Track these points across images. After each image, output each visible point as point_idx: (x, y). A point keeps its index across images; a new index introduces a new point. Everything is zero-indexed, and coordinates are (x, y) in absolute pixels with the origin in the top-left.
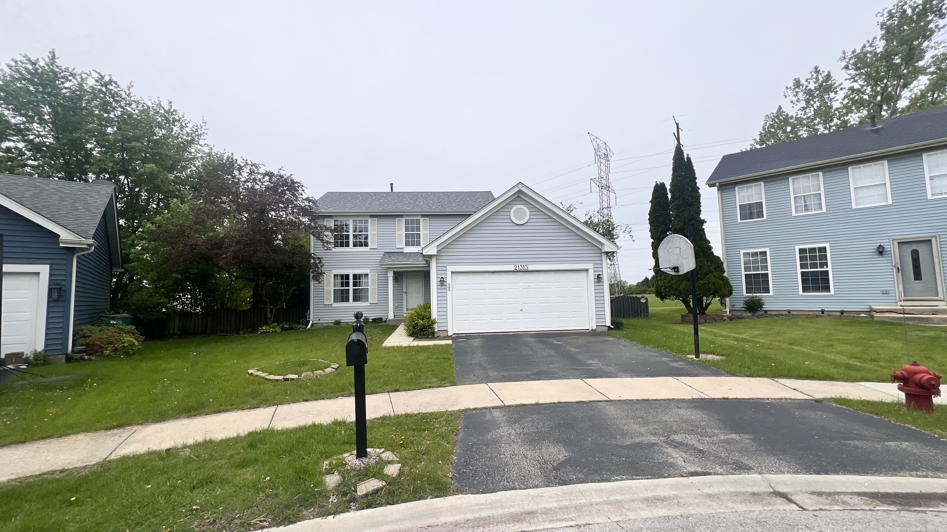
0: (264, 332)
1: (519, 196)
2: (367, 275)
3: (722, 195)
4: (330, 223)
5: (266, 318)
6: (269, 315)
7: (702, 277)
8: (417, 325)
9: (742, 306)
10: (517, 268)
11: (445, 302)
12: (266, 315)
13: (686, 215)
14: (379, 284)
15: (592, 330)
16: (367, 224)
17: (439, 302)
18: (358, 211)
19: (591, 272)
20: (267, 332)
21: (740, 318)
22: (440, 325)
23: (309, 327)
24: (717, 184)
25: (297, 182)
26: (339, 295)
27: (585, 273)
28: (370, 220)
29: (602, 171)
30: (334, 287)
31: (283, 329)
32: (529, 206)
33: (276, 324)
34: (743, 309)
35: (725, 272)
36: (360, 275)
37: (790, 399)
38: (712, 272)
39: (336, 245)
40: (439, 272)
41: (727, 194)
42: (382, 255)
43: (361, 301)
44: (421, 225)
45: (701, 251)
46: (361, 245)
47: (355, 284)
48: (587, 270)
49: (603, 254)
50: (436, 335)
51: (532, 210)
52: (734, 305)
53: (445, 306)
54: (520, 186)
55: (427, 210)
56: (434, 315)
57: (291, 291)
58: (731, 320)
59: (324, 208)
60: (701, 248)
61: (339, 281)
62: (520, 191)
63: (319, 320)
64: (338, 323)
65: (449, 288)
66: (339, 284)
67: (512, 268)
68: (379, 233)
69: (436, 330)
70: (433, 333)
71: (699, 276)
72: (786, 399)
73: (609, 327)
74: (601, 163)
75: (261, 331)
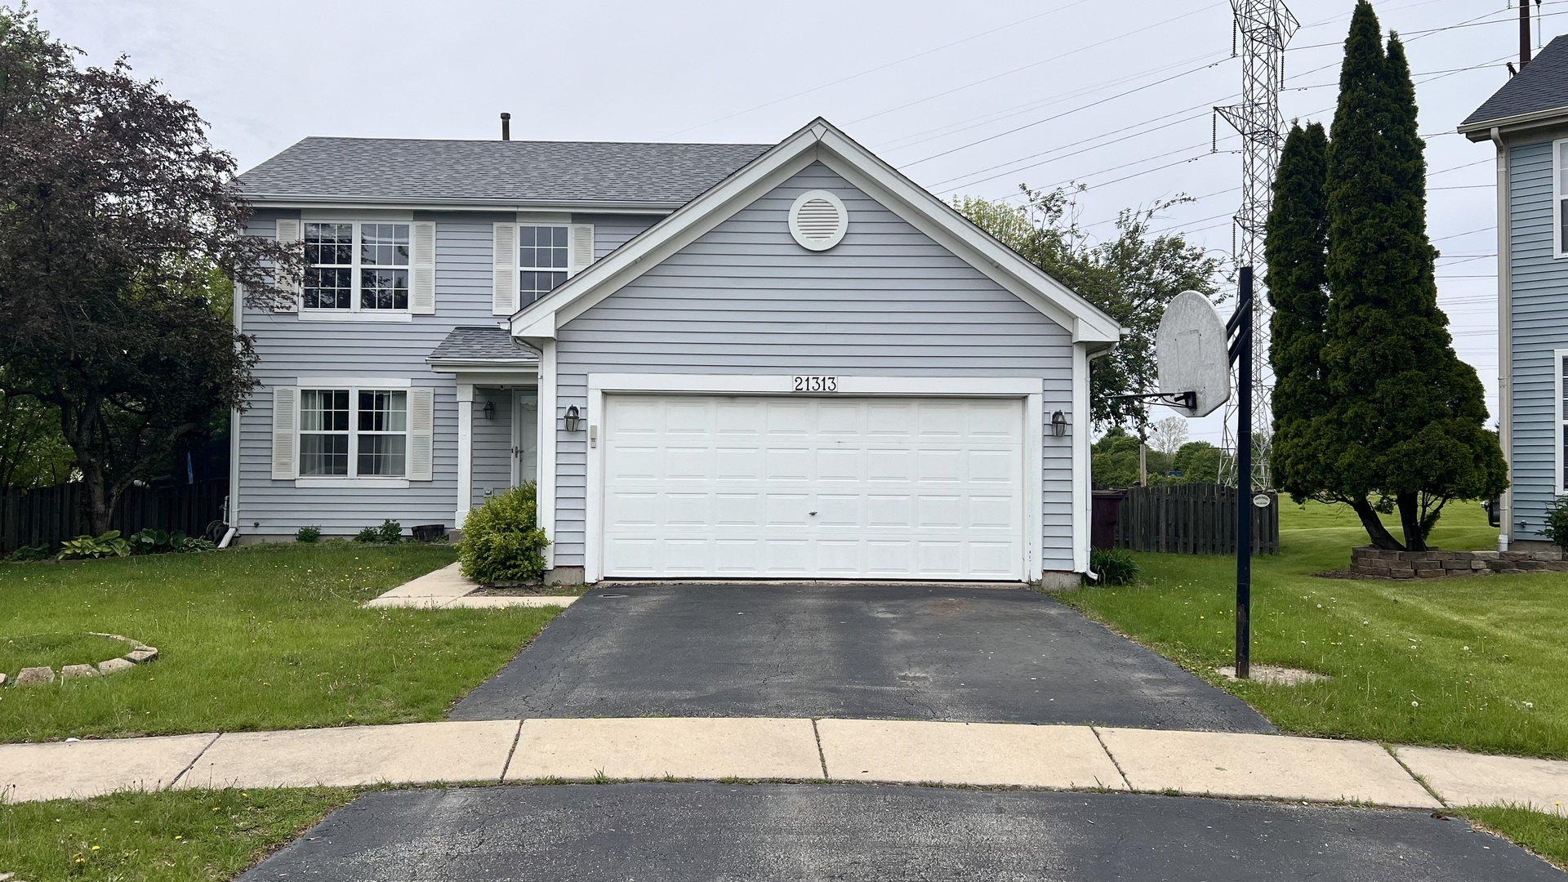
0: (75, 556)
1: (817, 163)
2: (401, 395)
3: (1509, 168)
4: (290, 234)
5: (89, 515)
6: (100, 507)
7: (1409, 432)
8: (487, 547)
9: (1543, 529)
10: (804, 386)
11: (578, 482)
12: (90, 504)
13: (1368, 231)
14: (438, 422)
15: (1030, 583)
16: (404, 240)
17: (562, 482)
18: (376, 197)
19: (1035, 404)
20: (85, 556)
21: (1529, 565)
22: (562, 550)
23: (223, 544)
24: (1494, 132)
25: (182, 107)
26: (320, 454)
27: (1016, 408)
28: (413, 226)
29: (1256, 85)
30: (304, 427)
31: (138, 549)
32: (848, 194)
33: (117, 532)
34: (1544, 538)
35: (1487, 416)
36: (381, 397)
37: (1369, 805)
38: (1443, 415)
39: (311, 301)
40: (564, 391)
41: (1527, 165)
42: (444, 337)
43: (384, 473)
44: (569, 248)
45: (1413, 348)
46: (386, 305)
47: (365, 422)
48: (1023, 398)
49: (1075, 349)
50: (549, 580)
51: (854, 206)
52: (1523, 525)
53: (578, 493)
54: (819, 130)
55: (589, 201)
56: (546, 519)
57: (172, 437)
58: (1497, 571)
59: (275, 186)
60: (1411, 338)
61: (319, 410)
62: (818, 146)
63: (257, 525)
64: (309, 536)
65: (593, 439)
66: (319, 419)
67: (786, 384)
68: (440, 267)
69: (550, 566)
70: (541, 574)
71: (1400, 427)
72: (1356, 804)
73: (1084, 575)
74: (1253, 55)
75: (68, 552)
